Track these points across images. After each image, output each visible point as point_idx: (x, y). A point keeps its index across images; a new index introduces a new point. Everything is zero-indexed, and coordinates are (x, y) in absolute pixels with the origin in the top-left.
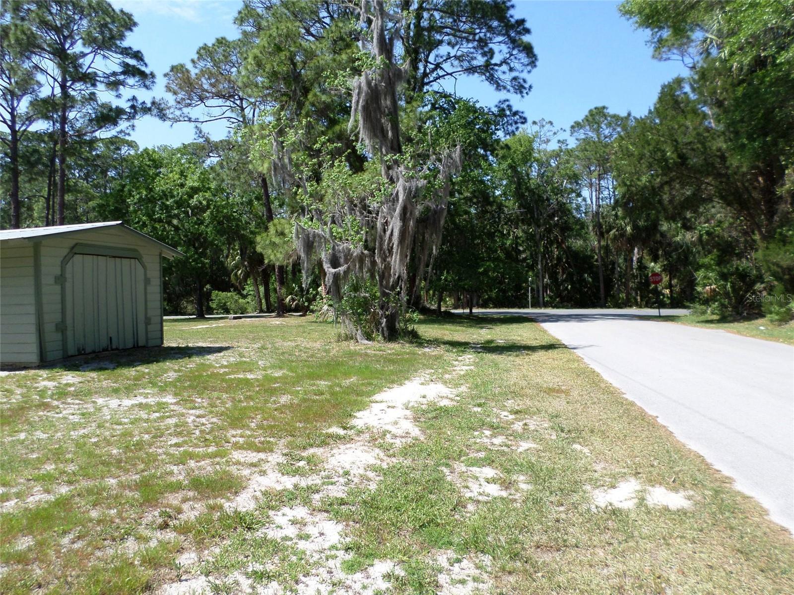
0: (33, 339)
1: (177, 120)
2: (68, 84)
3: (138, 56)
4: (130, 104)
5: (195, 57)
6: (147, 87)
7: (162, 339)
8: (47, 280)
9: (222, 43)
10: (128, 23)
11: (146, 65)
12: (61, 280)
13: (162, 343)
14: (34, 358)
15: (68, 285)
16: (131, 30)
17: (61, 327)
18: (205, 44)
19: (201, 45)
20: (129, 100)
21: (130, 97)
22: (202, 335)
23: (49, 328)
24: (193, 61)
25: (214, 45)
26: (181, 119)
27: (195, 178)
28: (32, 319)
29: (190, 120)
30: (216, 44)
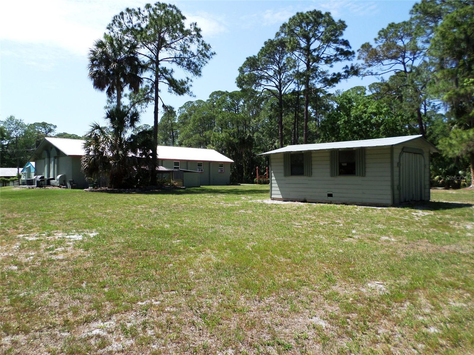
0: (389, 192)
1: (364, 75)
2: (311, 63)
3: (346, 43)
4: (344, 70)
5: (377, 36)
6: (349, 60)
7: (429, 197)
8: (395, 165)
9: (393, 26)
10: (343, 26)
11: (351, 47)
12: (399, 164)
13: (430, 199)
14: (390, 202)
15: (401, 167)
16: (344, 30)
17: (399, 188)
18: (383, 29)
19: (381, 29)
20: (344, 68)
21: (344, 66)
22: (458, 196)
23: (396, 187)
24: (376, 39)
25: (388, 28)
26: (367, 74)
27: (373, 107)
28: (389, 183)
29: (372, 74)
30: (389, 27)
